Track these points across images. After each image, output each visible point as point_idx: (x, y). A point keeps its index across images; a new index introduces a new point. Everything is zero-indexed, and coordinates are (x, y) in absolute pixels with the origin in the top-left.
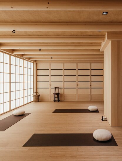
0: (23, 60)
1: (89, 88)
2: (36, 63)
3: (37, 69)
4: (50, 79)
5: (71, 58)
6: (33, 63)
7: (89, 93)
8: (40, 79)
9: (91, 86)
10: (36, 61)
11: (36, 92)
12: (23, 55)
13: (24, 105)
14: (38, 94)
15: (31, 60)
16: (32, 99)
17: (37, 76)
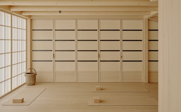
0: (10, 15)
1: (119, 61)
2: (31, 19)
3: (32, 30)
4: (54, 46)
5: (90, 12)
6: (25, 20)
7: (120, 70)
8: (37, 45)
9: (121, 57)
10: (30, 16)
11: (31, 69)
12: (10, 7)
13: (12, 91)
14: (33, 71)
15: (23, 14)
16: (23, 79)
17: (32, 40)
